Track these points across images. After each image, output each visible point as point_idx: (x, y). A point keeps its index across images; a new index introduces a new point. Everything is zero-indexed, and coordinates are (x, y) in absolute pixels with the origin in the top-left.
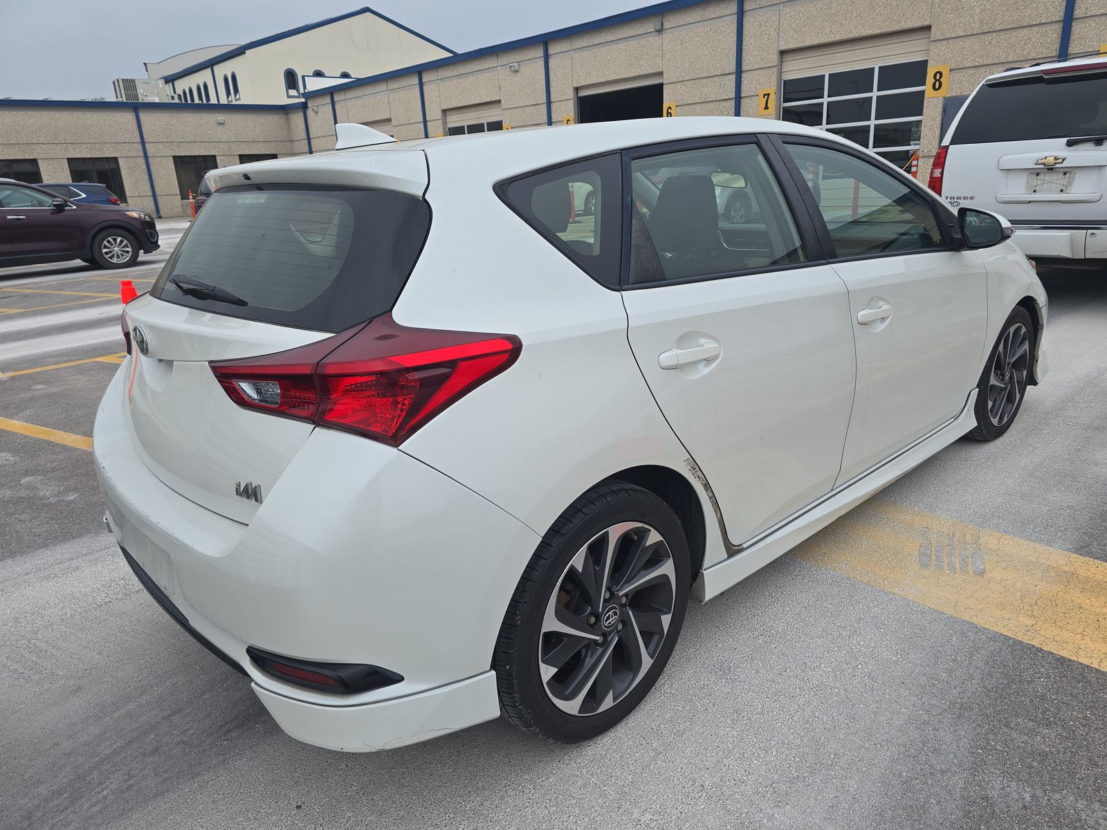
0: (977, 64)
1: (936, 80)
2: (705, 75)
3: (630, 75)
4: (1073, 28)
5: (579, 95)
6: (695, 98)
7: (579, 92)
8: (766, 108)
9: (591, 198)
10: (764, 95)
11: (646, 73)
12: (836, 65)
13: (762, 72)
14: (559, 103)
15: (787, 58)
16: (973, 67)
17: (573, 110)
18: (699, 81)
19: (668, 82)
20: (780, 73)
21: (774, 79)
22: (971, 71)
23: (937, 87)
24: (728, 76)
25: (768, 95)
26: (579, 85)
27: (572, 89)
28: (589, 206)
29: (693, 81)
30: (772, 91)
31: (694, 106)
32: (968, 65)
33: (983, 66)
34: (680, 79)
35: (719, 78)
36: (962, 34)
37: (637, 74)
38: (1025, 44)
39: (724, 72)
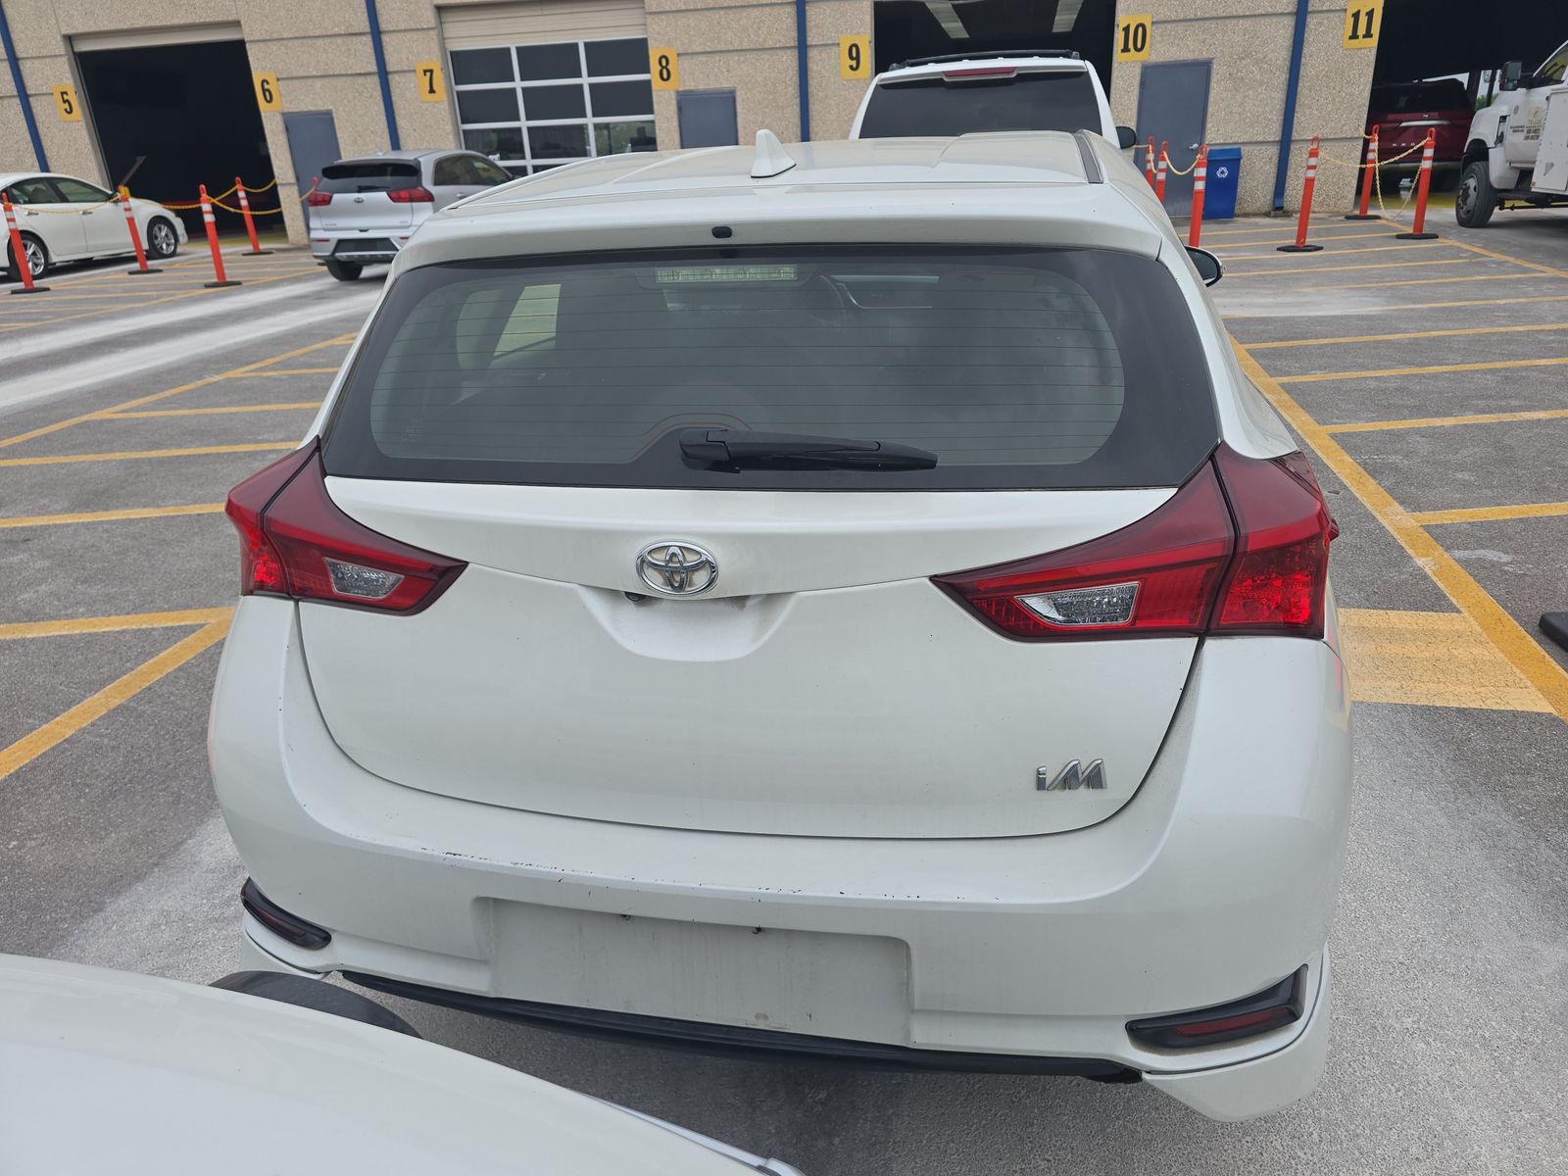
0: (708, 49)
1: (663, 67)
2: (318, 33)
3: (176, 21)
4: (808, 13)
5: (77, 50)
6: (308, 67)
7: (74, 43)
8: (432, 91)
9: (156, 228)
10: (425, 71)
11: (207, 20)
12: (524, 35)
13: (415, 35)
14: (37, 62)
15: (448, 17)
16: (702, 53)
17: (69, 75)
18: (309, 41)
19: (251, 39)
20: (442, 40)
21: (435, 46)
22: (703, 58)
23: (665, 76)
24: (359, 38)
25: (431, 71)
26: (74, 31)
27: (59, 37)
28: (156, 242)
29: (299, 41)
30: (436, 65)
31: (309, 82)
32: (698, 50)
33: (715, 52)
34: (275, 36)
35: (344, 39)
36: (683, 7)
37: (190, 21)
38: (759, 29)
39: (350, 31)
